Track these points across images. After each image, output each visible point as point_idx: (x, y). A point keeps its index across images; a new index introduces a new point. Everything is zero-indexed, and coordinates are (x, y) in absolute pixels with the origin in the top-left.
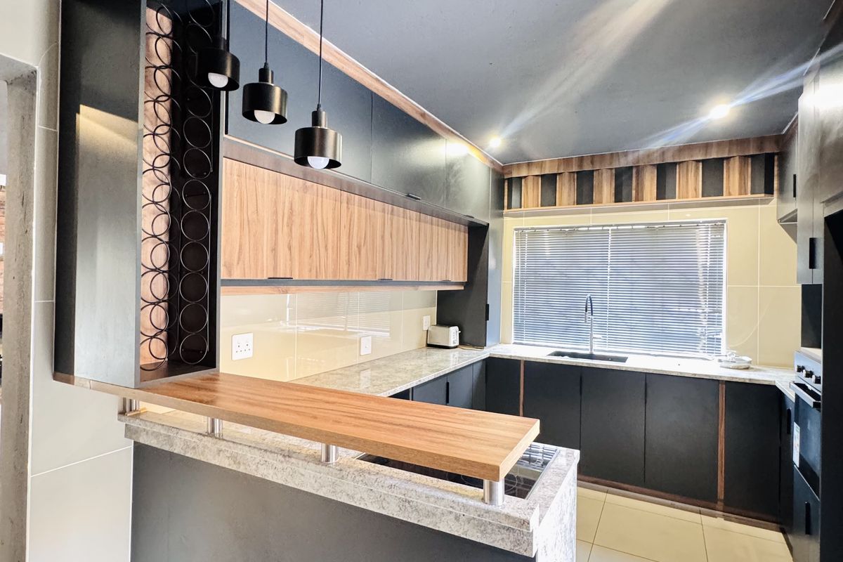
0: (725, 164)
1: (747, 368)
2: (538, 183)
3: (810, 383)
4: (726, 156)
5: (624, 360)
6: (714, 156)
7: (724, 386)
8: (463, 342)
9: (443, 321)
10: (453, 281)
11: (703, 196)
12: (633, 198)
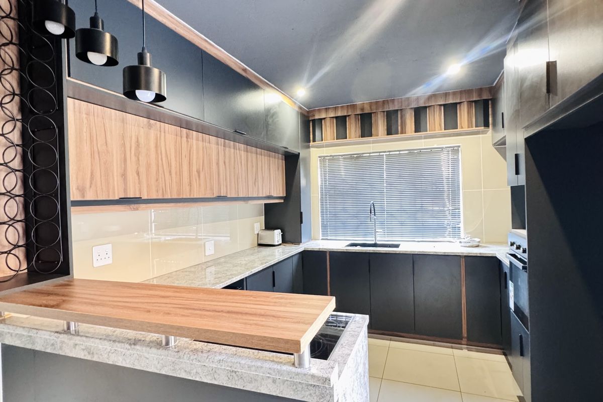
0: (458, 107)
1: (478, 246)
2: (333, 123)
3: (519, 253)
4: (458, 101)
5: (397, 246)
6: (451, 101)
7: (464, 259)
8: (285, 241)
9: (269, 226)
10: (275, 195)
11: (445, 129)
12: (400, 132)
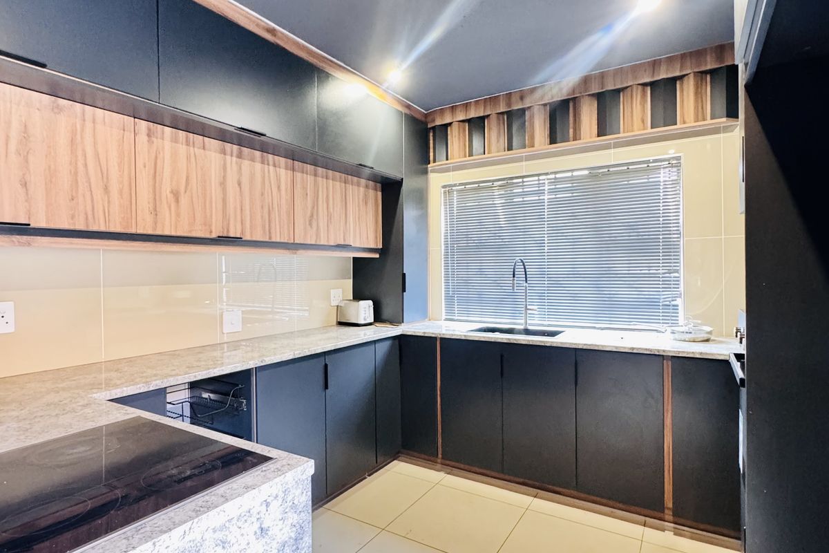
0: (678, 85)
1: (707, 340)
2: (464, 130)
6: (663, 75)
7: (670, 363)
8: (378, 318)
9: (358, 296)
11: (652, 128)
12: (571, 138)
